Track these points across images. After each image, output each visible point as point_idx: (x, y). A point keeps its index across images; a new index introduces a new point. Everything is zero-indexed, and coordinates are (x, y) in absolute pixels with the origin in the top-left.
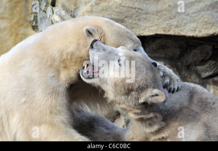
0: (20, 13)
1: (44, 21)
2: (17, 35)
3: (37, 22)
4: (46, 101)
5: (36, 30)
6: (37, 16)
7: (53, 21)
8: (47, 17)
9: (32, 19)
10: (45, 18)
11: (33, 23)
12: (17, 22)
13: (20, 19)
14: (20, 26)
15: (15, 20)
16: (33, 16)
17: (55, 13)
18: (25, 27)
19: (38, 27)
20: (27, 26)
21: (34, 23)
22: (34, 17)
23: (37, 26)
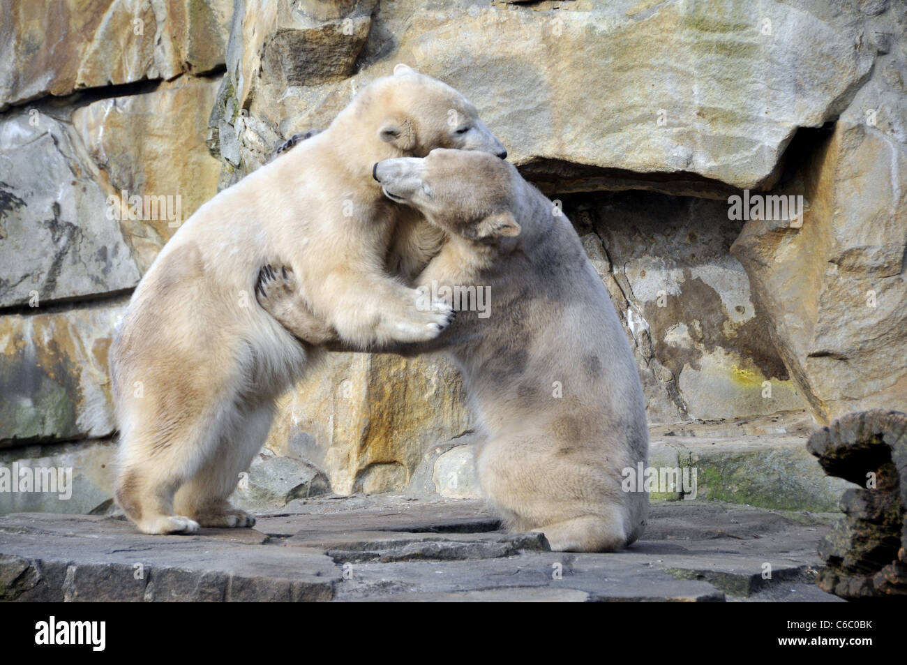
0: (191, 129)
1: (231, 140)
2: (186, 165)
3: (217, 143)
4: (339, 239)
5: (216, 155)
6: (218, 133)
7: (246, 142)
8: (234, 134)
9: (210, 137)
10: (231, 135)
11: (211, 144)
12: (186, 144)
13: (191, 137)
14: (190, 150)
15: (182, 140)
16: (211, 132)
17: (248, 128)
18: (199, 151)
19: (221, 152)
20: (203, 150)
21: (214, 144)
22: (214, 134)
23: (218, 150)
